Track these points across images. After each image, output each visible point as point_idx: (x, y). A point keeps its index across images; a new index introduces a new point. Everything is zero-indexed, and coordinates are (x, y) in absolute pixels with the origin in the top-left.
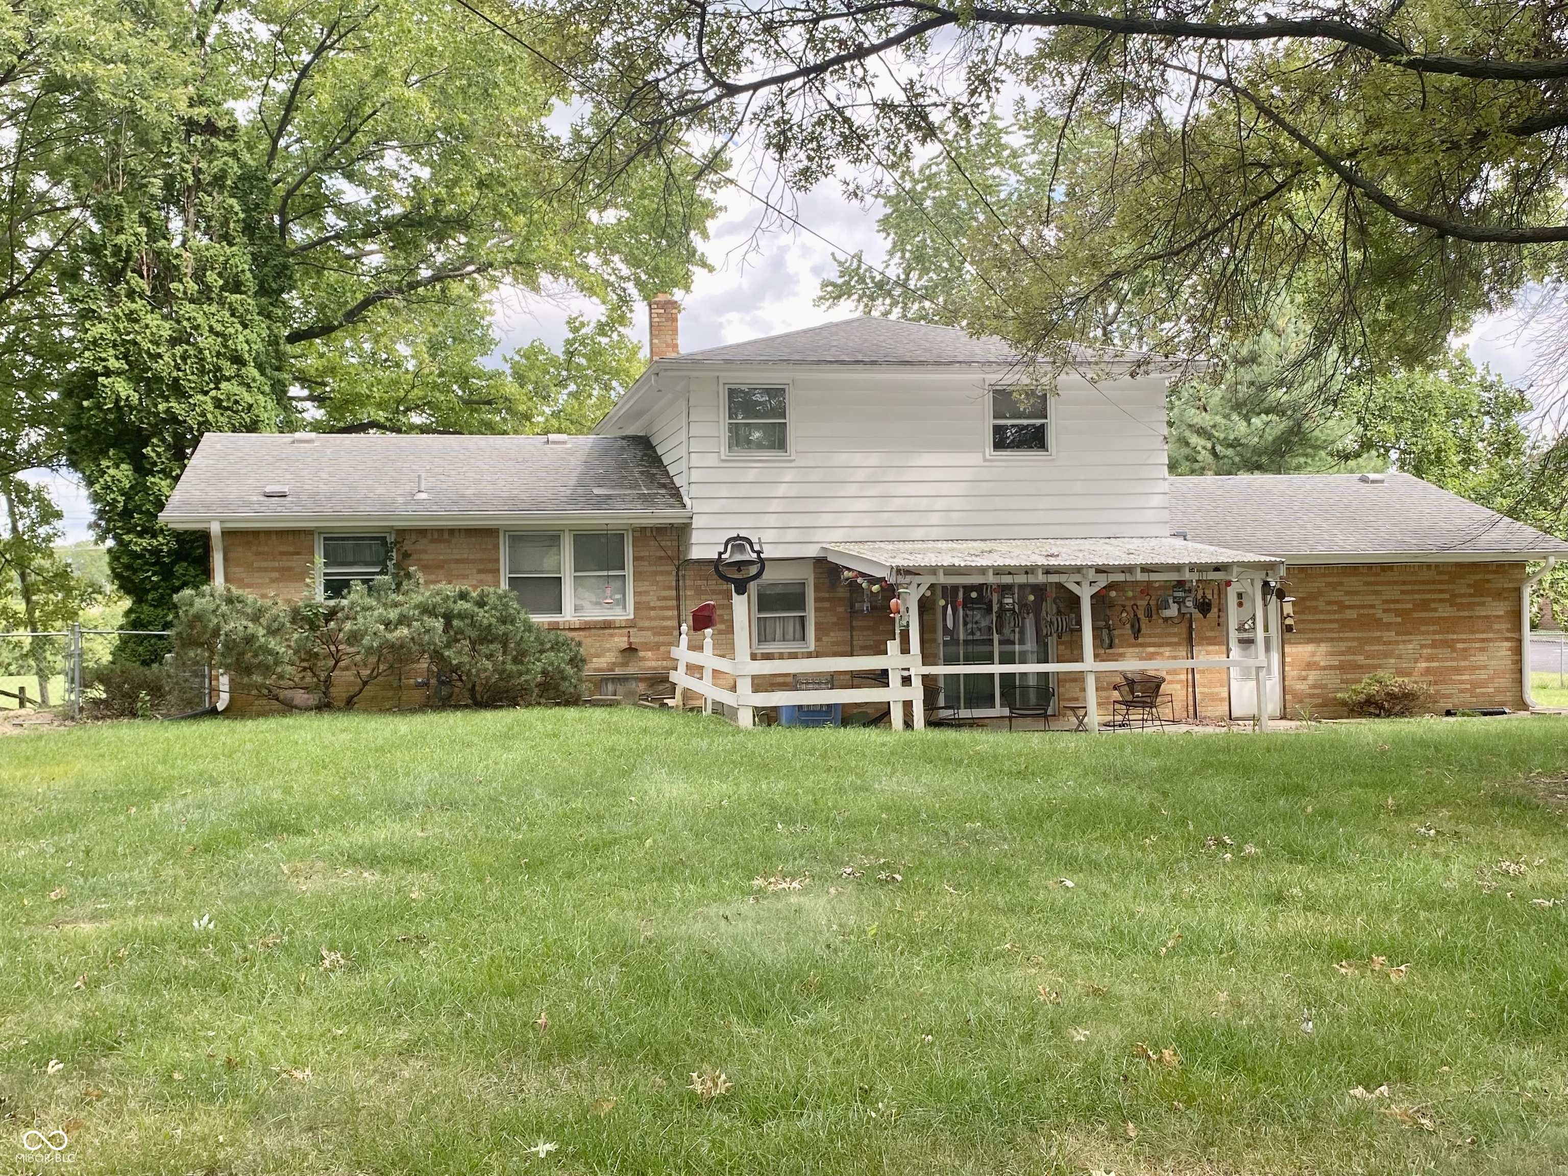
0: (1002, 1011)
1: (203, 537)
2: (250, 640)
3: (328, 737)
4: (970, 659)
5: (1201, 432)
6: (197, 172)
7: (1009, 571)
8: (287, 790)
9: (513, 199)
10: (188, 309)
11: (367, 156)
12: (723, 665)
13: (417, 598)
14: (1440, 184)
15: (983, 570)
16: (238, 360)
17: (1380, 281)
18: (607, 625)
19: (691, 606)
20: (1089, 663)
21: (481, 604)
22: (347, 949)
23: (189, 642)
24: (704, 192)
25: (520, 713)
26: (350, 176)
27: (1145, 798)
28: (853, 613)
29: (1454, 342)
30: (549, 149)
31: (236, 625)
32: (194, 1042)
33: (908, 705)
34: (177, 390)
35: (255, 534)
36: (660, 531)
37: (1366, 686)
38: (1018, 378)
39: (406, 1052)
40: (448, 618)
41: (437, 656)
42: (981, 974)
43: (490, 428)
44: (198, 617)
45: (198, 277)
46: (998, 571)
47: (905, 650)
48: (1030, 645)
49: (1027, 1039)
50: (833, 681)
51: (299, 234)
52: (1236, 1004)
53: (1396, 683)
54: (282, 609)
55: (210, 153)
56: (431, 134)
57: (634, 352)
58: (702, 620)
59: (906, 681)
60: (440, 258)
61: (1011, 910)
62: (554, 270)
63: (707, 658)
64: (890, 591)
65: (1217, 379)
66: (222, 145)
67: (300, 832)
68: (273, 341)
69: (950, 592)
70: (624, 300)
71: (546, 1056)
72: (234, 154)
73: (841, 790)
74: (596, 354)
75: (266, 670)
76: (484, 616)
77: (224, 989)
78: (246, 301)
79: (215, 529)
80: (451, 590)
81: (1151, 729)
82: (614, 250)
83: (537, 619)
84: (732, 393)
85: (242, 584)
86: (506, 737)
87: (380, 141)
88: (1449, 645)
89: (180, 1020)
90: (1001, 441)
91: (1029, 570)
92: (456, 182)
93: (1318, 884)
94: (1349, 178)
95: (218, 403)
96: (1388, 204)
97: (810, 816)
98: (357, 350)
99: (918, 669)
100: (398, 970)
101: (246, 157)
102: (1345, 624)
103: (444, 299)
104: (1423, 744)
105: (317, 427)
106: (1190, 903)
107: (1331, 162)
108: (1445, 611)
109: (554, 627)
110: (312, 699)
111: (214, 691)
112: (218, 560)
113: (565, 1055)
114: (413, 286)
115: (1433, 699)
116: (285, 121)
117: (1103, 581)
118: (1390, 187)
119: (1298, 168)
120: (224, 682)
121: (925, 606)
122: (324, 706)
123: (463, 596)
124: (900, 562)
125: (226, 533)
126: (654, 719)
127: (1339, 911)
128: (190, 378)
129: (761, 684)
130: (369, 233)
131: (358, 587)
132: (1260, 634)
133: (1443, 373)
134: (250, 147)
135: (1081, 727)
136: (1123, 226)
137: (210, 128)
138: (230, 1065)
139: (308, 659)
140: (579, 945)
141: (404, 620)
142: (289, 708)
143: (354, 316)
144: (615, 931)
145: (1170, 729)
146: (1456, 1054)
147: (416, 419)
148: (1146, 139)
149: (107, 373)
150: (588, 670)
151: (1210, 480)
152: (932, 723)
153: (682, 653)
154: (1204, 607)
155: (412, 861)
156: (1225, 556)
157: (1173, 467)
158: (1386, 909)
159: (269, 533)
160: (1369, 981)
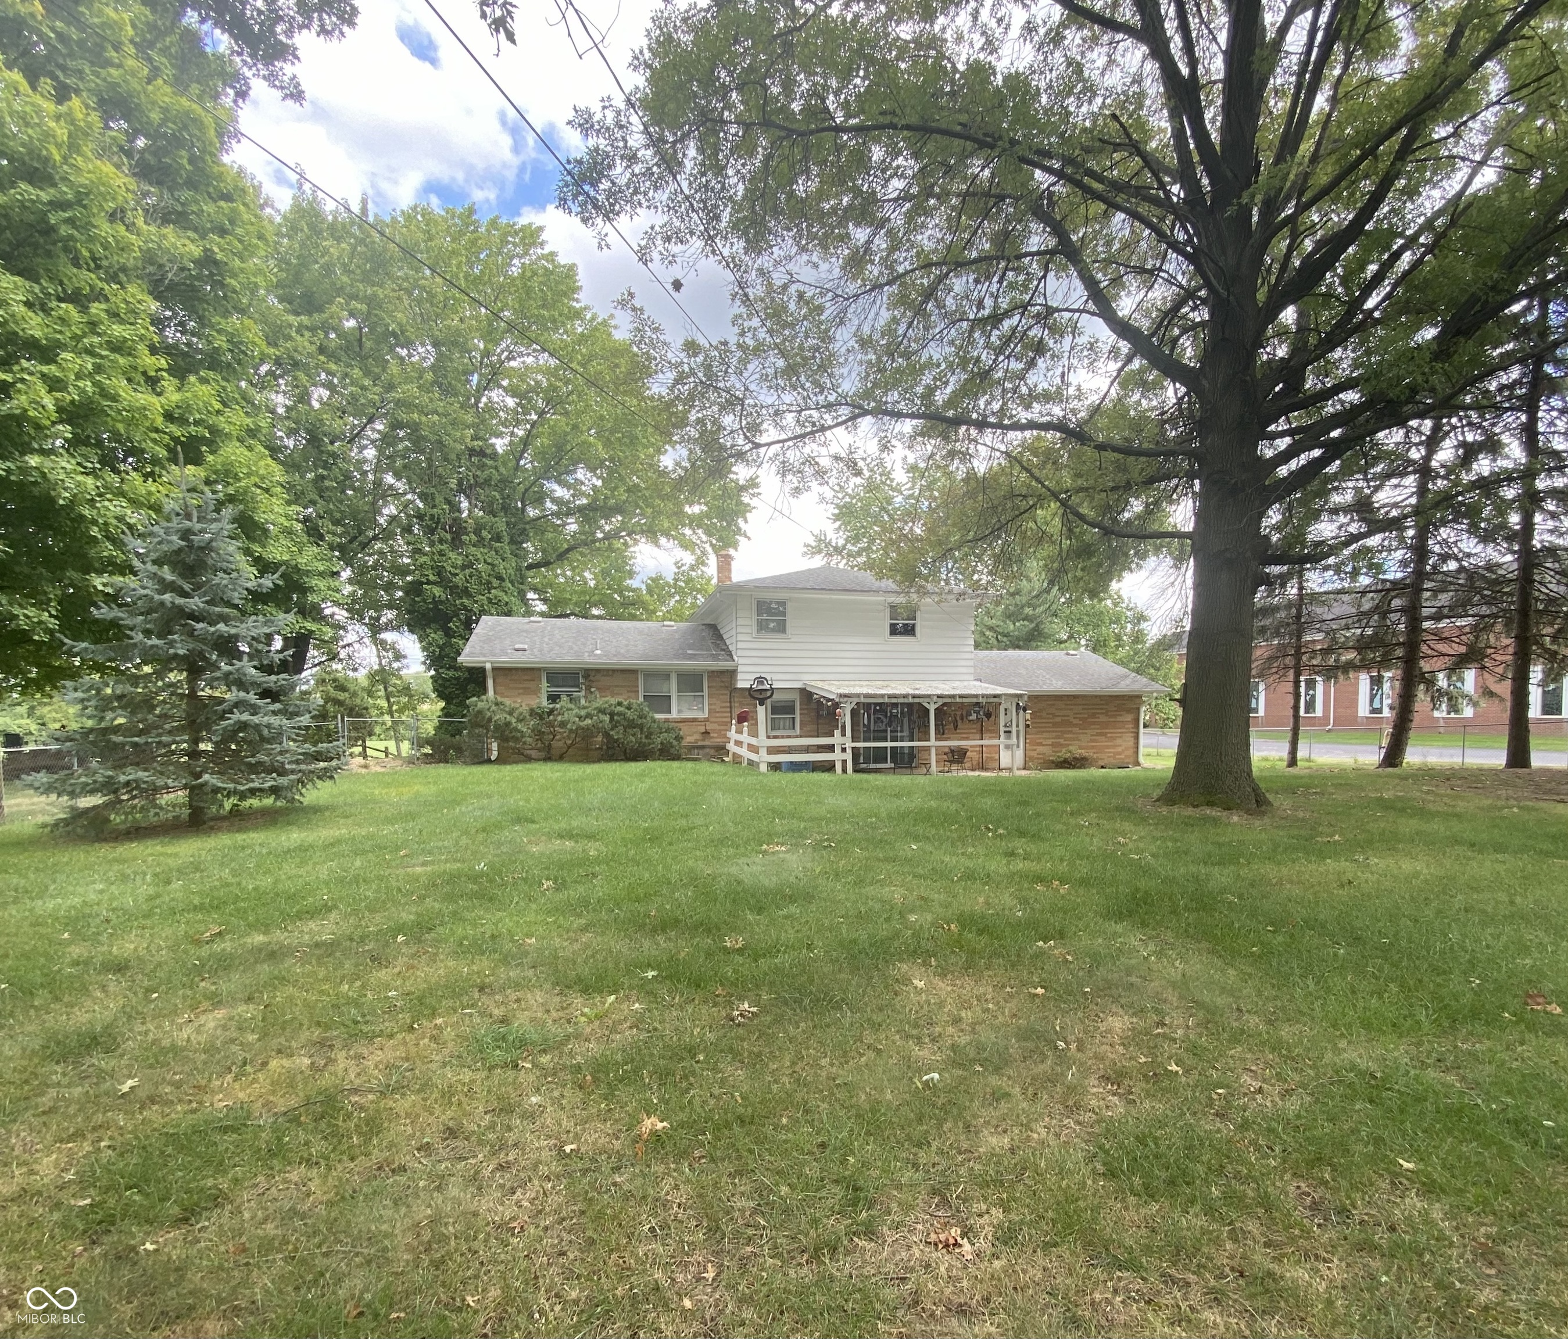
0: (877, 907)
1: (483, 670)
2: (508, 724)
3: (549, 774)
4: (875, 740)
5: (991, 629)
6: (475, 477)
7: (895, 696)
8: (527, 801)
9: (645, 499)
10: (472, 550)
11: (569, 472)
12: (753, 741)
13: (595, 705)
14: (1109, 508)
15: (882, 696)
16: (500, 578)
17: (1079, 556)
18: (694, 720)
19: (737, 711)
20: (933, 742)
21: (629, 708)
22: (555, 882)
23: (475, 725)
24: (746, 499)
25: (649, 764)
26: (560, 482)
27: (953, 807)
28: (819, 716)
29: (1114, 585)
30: (664, 473)
31: (500, 717)
32: (475, 926)
33: (844, 762)
34: (466, 592)
35: (510, 669)
36: (722, 672)
37: (1064, 754)
38: (901, 599)
39: (584, 929)
40: (612, 715)
41: (606, 735)
42: (870, 890)
43: (633, 618)
44: (480, 712)
45: (477, 532)
46: (890, 696)
47: (843, 735)
48: (906, 733)
49: (887, 920)
50: (807, 749)
51: (532, 512)
52: (987, 903)
53: (1078, 752)
54: (524, 709)
55: (482, 467)
56: (602, 462)
57: (710, 579)
58: (742, 719)
59: (844, 750)
60: (607, 528)
61: (886, 860)
62: (667, 535)
63: (745, 737)
64: (837, 705)
65: (998, 604)
66: (489, 462)
67: (533, 822)
68: (519, 569)
69: (867, 706)
70: (704, 553)
71: (654, 931)
72: (496, 468)
73: (808, 803)
74: (689, 581)
75: (516, 740)
76: (629, 714)
77: (491, 900)
78: (506, 548)
79: (488, 666)
80: (613, 701)
81: (962, 773)
82: (699, 527)
83: (658, 716)
84: (760, 604)
85: (503, 695)
86: (641, 776)
87: (575, 463)
88: (1104, 734)
89: (468, 915)
90: (894, 631)
91: (905, 696)
92: (616, 488)
93: (1032, 848)
94: (1064, 504)
95: (490, 600)
96: (1081, 517)
97: (792, 816)
98: (564, 575)
99: (849, 745)
100: (581, 889)
101: (502, 470)
102: (1055, 725)
103: (610, 549)
104: (1087, 782)
105: (542, 614)
106: (970, 857)
107: (1055, 496)
108: (1103, 718)
109: (667, 721)
110: (543, 754)
111: (489, 750)
112: (490, 683)
113: (664, 930)
114: (594, 541)
115: (1096, 760)
116: (523, 452)
117: (941, 702)
118: (1084, 510)
119: (1040, 498)
120: (495, 746)
121: (854, 712)
122: (548, 759)
123: (620, 704)
124: (841, 691)
125: (494, 669)
126: (718, 768)
127: (1039, 860)
128: (473, 588)
129: (771, 750)
130: (568, 514)
131: (564, 698)
132: (1014, 729)
133: (1109, 602)
134: (504, 464)
135: (928, 773)
136: (954, 525)
137: (482, 453)
138: (493, 937)
139: (539, 734)
140: (674, 877)
141: (589, 716)
142: (529, 759)
143: (562, 556)
144: (692, 870)
145: (971, 773)
146: (1087, 926)
147: (595, 612)
148: (967, 480)
149: (428, 583)
150: (684, 743)
151: (995, 652)
152: (855, 771)
153: (733, 734)
154: (988, 715)
155: (591, 837)
156: (999, 690)
157: (977, 646)
158: (1062, 860)
159: (517, 669)
160: (1050, 893)
